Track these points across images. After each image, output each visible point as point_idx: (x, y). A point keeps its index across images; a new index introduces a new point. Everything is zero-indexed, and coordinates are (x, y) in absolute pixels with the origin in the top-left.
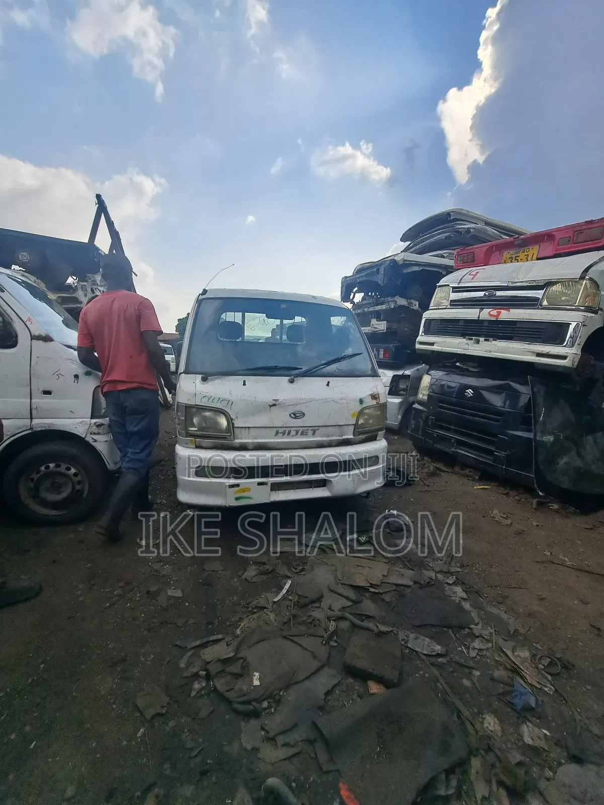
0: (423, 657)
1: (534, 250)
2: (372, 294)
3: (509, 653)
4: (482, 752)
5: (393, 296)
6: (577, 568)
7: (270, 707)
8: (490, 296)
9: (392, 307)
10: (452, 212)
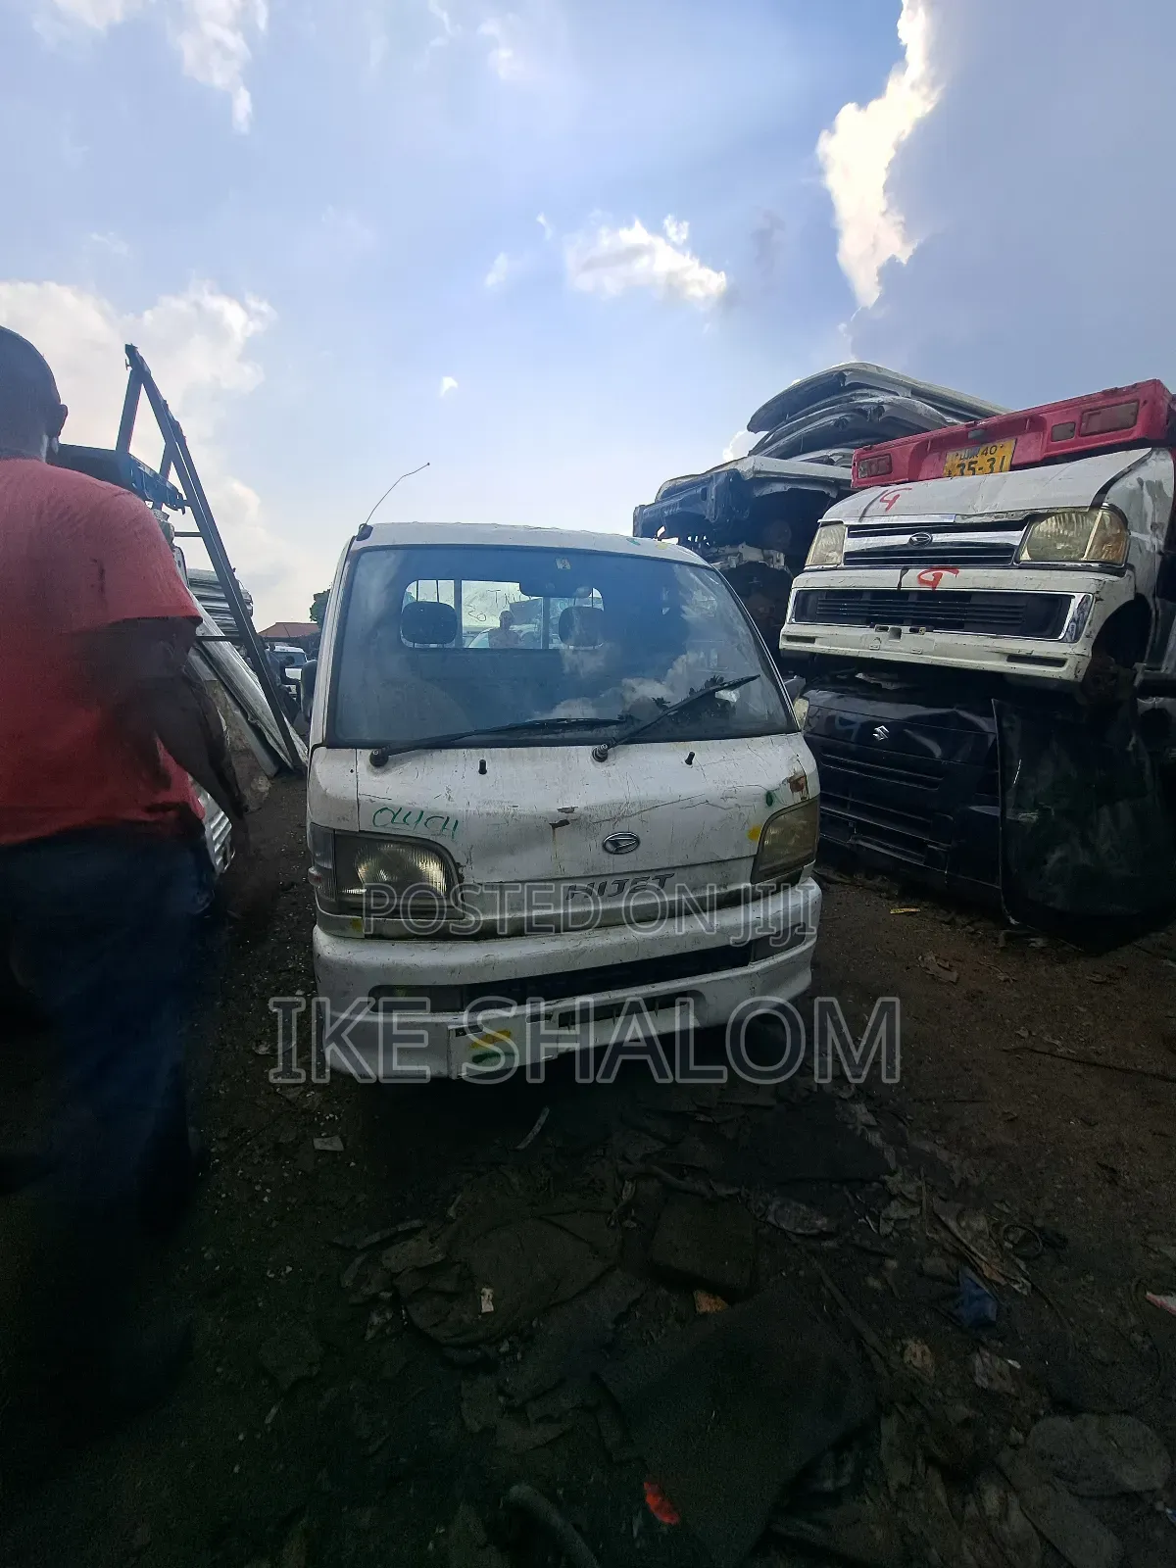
0: (795, 1239)
1: (1005, 450)
2: (693, 539)
3: (952, 1224)
4: (901, 1408)
5: (735, 543)
6: (1075, 1057)
7: (512, 1352)
8: (922, 543)
9: (734, 565)
10: (847, 370)
